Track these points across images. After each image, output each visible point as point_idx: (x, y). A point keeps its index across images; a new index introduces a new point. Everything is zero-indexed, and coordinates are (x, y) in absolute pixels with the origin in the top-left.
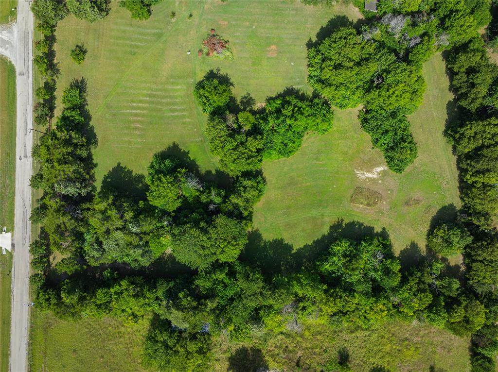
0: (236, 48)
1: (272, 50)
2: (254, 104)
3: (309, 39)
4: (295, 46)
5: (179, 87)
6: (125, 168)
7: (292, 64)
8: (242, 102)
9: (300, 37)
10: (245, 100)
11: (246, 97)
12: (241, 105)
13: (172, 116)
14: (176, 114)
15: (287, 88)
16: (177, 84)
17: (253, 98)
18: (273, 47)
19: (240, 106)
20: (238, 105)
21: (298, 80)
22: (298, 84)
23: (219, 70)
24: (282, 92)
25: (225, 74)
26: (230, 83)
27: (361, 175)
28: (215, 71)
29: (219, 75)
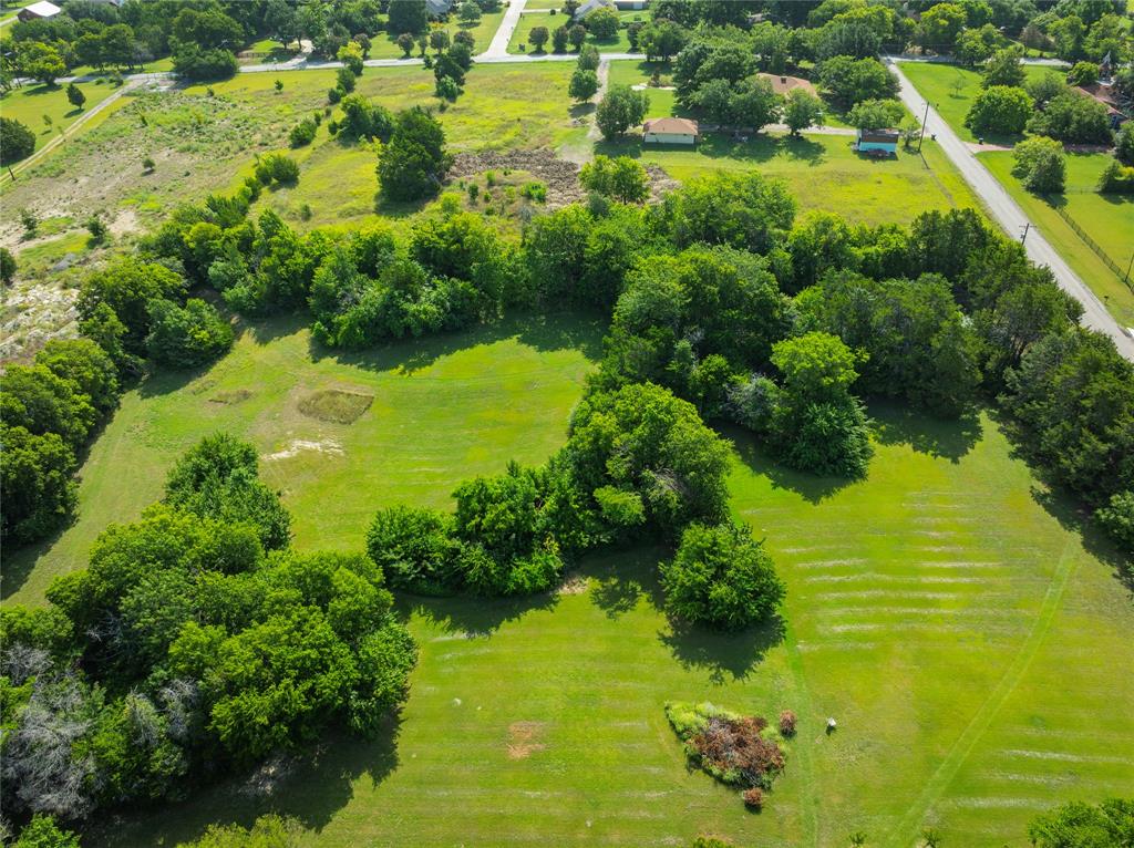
0: (660, 745)
1: (527, 742)
2: (596, 593)
3: (383, 784)
4: (439, 760)
5: (839, 629)
6: (935, 456)
7: (459, 701)
8: (633, 596)
9: (414, 789)
10: (624, 601)
11: (619, 608)
12: (634, 589)
13: (840, 558)
14: (831, 563)
15: (488, 633)
16: (847, 636)
17: (597, 606)
18: (518, 753)
19: (639, 588)
20: (643, 590)
21: (448, 656)
22: (447, 645)
23: (714, 677)
24: (505, 622)
25: (693, 669)
26: (673, 645)
27: (333, 444)
28: (728, 675)
29: (713, 664)
